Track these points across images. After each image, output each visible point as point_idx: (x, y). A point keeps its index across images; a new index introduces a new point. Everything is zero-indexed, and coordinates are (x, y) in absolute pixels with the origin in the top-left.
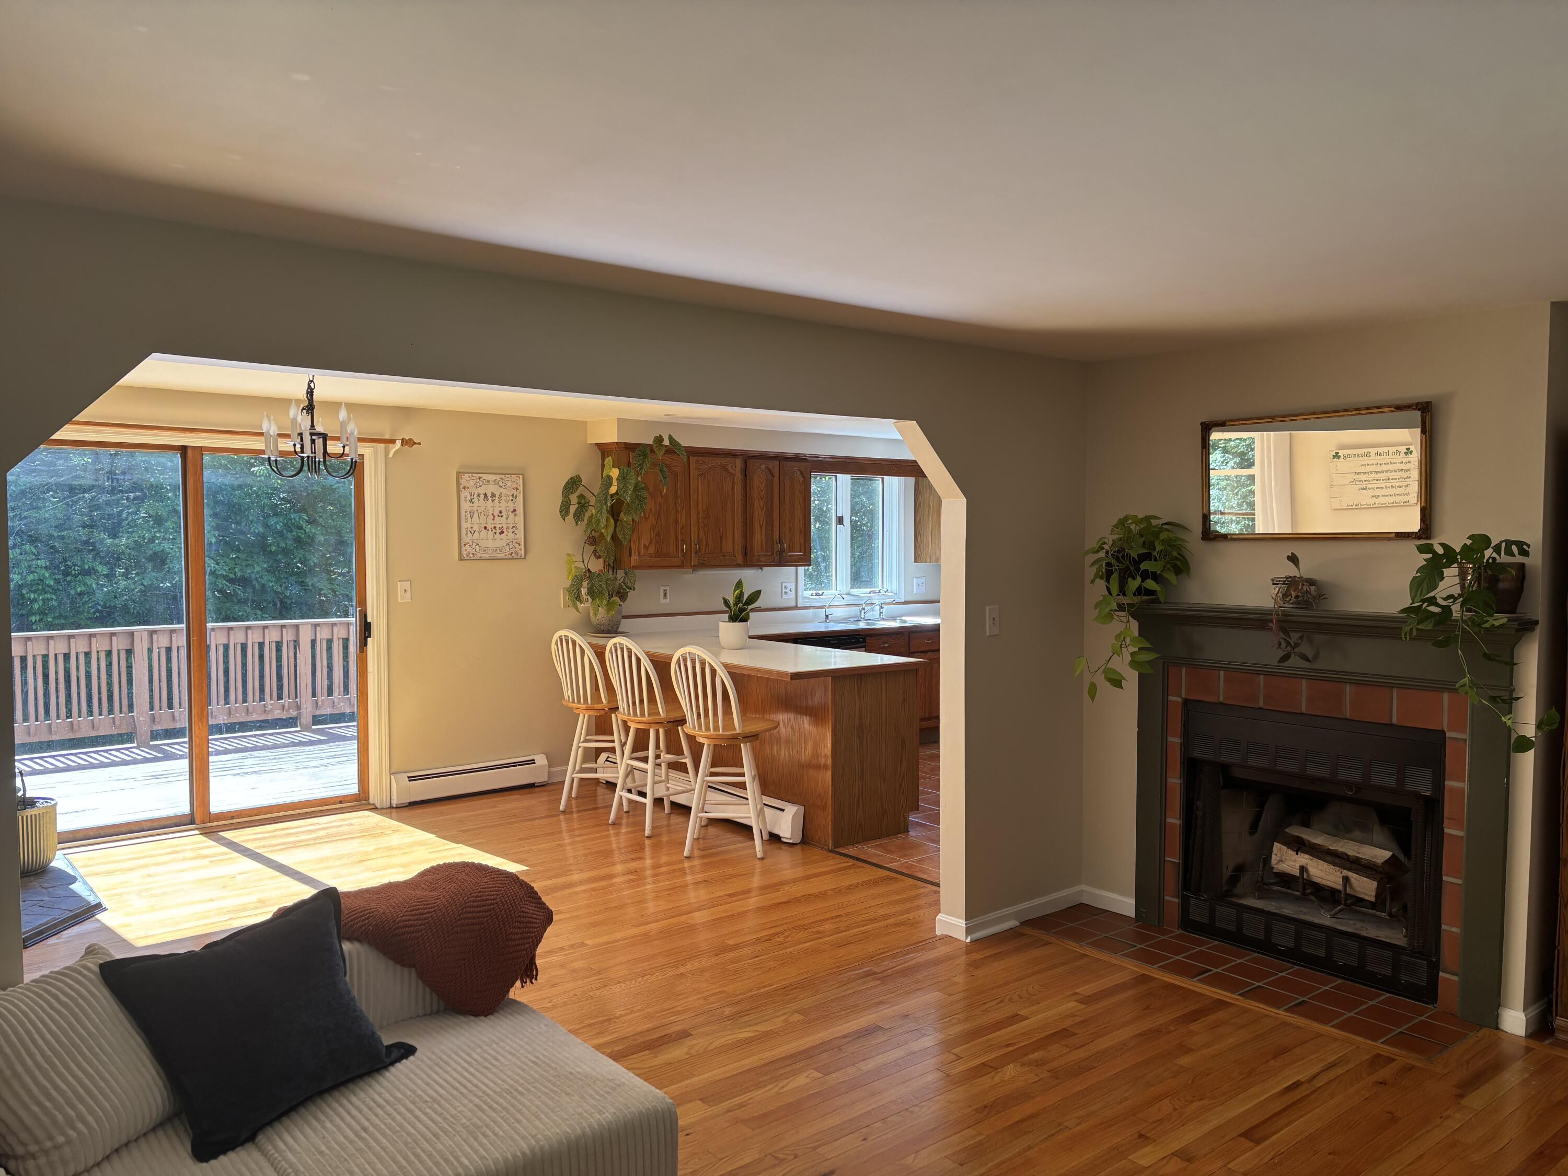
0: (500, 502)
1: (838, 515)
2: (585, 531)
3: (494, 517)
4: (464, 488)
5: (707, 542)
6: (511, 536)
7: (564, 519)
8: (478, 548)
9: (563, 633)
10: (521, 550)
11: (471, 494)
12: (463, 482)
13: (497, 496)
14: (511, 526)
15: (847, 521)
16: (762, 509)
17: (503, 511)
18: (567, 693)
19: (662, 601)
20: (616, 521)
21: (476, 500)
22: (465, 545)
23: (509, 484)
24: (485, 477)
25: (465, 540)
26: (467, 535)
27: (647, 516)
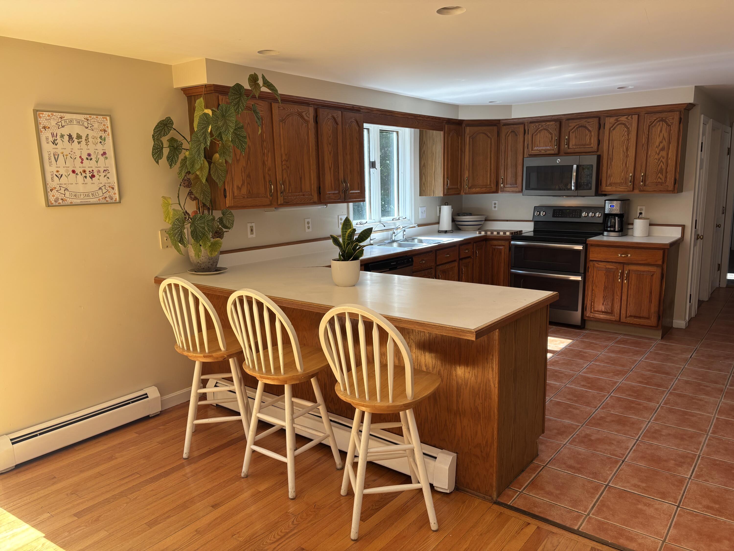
0: (87, 144)
1: (371, 160)
2: (180, 173)
3: (82, 160)
4: (45, 128)
5: (289, 182)
6: (103, 180)
7: (157, 162)
8: (67, 193)
9: (172, 280)
10: (115, 194)
11: (53, 135)
12: (43, 121)
13: (84, 138)
14: (102, 170)
15: (378, 165)
16: (330, 153)
17: (92, 154)
18: (180, 339)
19: (250, 236)
20: (210, 163)
21: (59, 141)
22: (51, 190)
23: (96, 125)
24: (68, 116)
25: (51, 184)
26: (52, 179)
27: (238, 158)
